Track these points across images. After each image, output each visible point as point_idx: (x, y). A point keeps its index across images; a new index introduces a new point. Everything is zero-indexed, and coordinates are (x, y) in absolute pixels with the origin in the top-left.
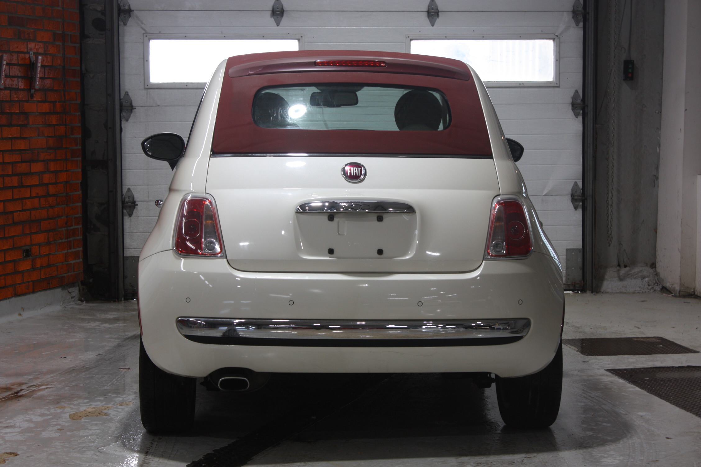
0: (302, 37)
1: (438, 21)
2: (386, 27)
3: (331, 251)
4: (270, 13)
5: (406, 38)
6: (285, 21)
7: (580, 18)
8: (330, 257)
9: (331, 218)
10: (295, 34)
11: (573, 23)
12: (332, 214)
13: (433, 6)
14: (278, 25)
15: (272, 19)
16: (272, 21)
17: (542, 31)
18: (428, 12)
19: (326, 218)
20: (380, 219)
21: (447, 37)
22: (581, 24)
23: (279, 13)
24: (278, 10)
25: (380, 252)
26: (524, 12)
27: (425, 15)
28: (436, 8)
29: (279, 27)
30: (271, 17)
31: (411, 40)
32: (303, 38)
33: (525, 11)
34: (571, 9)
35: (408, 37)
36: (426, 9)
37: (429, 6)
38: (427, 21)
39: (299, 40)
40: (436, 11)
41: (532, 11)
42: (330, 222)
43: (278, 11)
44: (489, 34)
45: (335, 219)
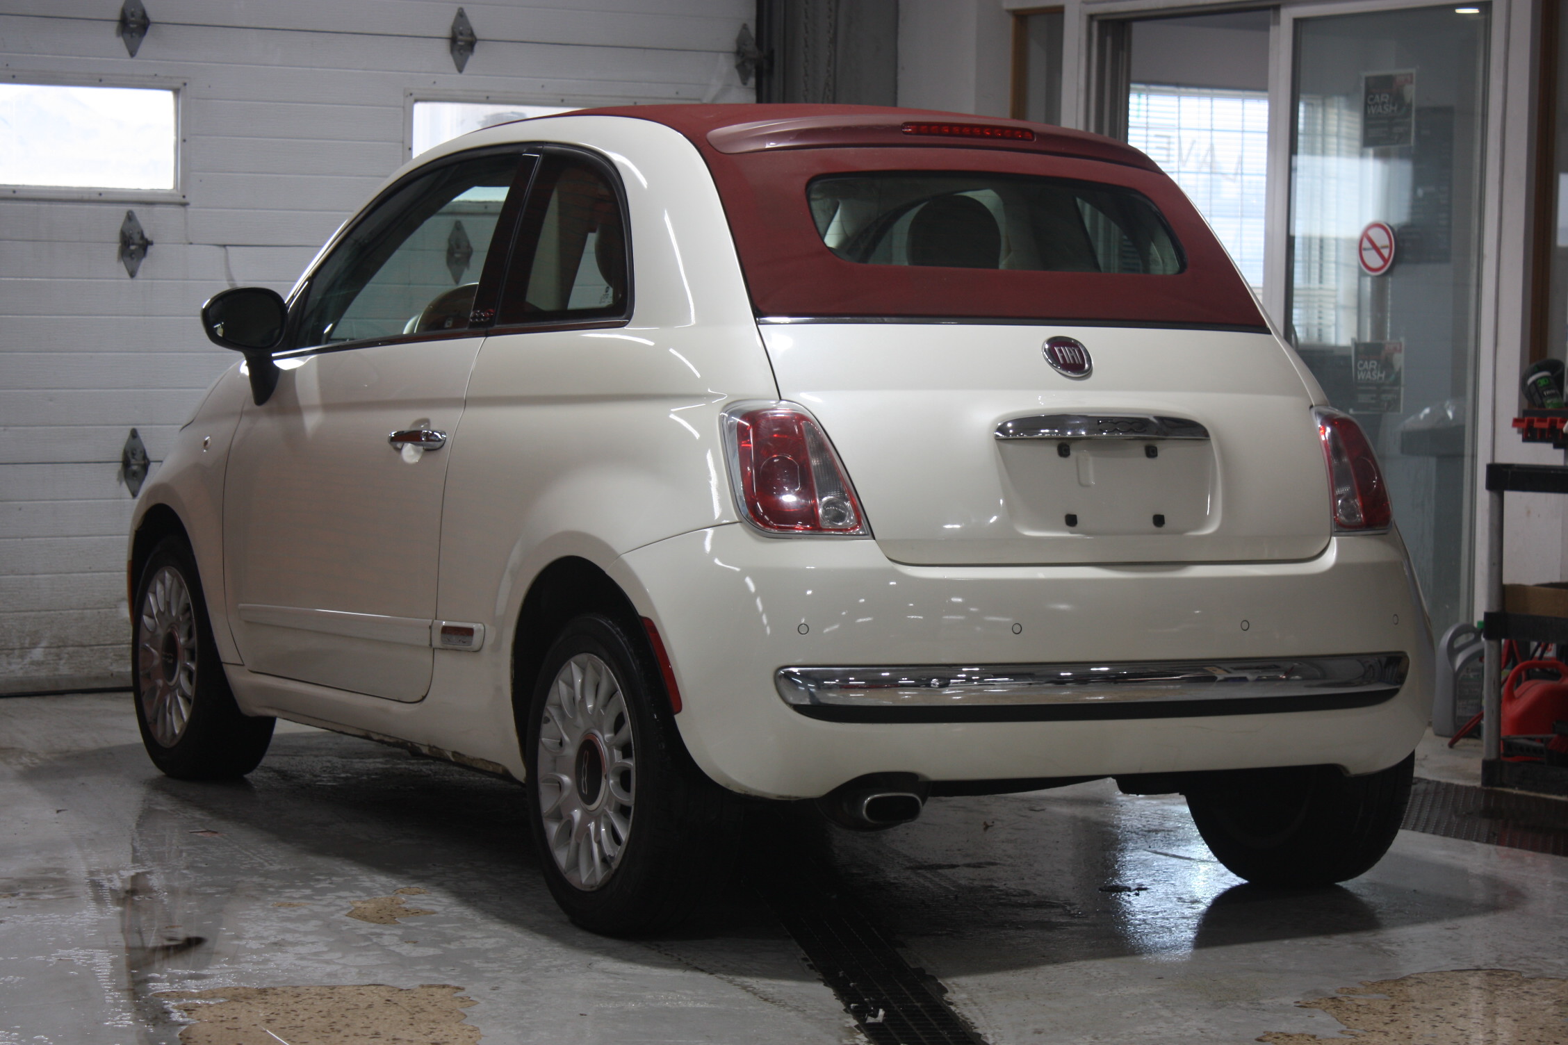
0: (185, 84)
1: (473, 61)
2: (365, 70)
3: (1071, 520)
4: (115, 25)
5: (407, 96)
6: (148, 45)
7: (751, 67)
8: (1071, 533)
9: (1064, 450)
10: (171, 78)
11: (737, 79)
12: (1065, 441)
13: (461, 28)
14: (132, 54)
15: (120, 41)
16: (118, 44)
17: (677, 93)
18: (453, 40)
19: (1053, 450)
20: (1151, 452)
21: (490, 99)
22: (752, 81)
23: (135, 26)
24: (133, 19)
25: (1159, 520)
26: (642, 50)
27: (444, 46)
28: (469, 32)
29: (133, 60)
30: (118, 35)
31: (417, 101)
32: (188, 86)
33: (645, 48)
34: (732, 47)
35: (411, 94)
36: (446, 32)
37: (453, 28)
38: (448, 61)
39: (176, 92)
40: (469, 39)
41: (657, 49)
42: (1063, 460)
43: (133, 22)
44: (574, 95)
45: (1071, 452)
